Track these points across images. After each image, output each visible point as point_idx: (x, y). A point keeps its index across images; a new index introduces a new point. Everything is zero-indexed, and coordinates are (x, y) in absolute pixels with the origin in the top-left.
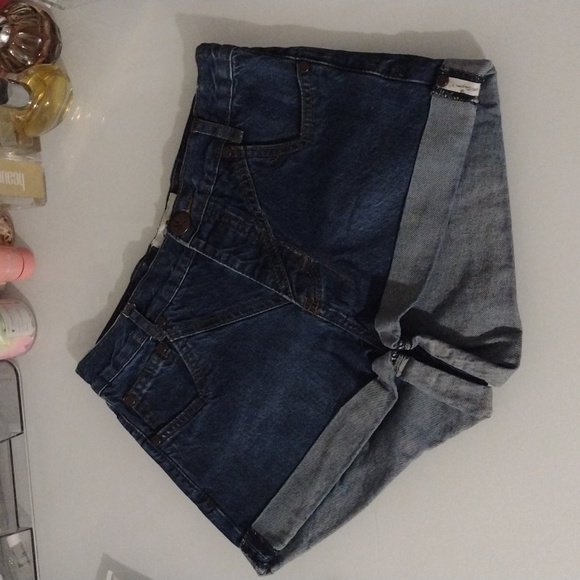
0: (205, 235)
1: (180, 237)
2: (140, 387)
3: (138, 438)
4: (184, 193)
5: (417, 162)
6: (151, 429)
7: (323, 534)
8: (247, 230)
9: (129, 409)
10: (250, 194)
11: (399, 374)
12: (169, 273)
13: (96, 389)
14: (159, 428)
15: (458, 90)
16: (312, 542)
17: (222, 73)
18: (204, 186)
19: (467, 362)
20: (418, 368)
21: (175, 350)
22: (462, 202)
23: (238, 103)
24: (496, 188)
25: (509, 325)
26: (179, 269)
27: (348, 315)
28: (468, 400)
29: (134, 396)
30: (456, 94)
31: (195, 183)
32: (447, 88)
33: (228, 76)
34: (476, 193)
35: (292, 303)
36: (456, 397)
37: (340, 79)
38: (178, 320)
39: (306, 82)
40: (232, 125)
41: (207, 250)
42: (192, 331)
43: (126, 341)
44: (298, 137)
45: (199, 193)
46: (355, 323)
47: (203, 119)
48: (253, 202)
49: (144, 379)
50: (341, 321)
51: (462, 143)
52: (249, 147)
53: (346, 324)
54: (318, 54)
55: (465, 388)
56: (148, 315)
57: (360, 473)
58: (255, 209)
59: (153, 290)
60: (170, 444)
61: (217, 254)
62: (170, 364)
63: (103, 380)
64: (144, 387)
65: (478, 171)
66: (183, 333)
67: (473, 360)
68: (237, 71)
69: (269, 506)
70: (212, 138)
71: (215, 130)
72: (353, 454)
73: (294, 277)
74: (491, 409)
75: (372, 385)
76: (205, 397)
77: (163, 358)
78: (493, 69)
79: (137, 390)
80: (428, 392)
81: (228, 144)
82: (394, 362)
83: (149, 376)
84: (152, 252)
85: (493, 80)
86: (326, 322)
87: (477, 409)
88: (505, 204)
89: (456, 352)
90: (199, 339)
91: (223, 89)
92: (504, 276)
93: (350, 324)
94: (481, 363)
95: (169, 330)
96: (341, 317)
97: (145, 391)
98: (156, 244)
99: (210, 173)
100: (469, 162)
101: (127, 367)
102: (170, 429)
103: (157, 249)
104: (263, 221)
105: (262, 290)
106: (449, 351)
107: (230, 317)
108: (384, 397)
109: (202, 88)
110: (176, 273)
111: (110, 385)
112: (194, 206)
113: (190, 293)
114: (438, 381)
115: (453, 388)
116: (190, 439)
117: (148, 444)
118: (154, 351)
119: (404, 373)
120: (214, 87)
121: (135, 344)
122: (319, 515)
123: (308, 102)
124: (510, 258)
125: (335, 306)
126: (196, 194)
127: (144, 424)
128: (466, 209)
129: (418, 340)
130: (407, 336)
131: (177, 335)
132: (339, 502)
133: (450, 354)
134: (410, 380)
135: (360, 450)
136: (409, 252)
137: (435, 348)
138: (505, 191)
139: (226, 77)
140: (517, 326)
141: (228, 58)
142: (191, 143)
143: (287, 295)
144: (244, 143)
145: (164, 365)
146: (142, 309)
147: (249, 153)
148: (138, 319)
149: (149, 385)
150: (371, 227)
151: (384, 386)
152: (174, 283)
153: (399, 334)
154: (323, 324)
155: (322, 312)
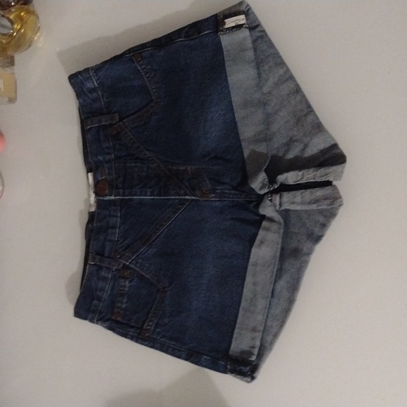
0: (120, 185)
1: (106, 195)
2: (119, 304)
3: (132, 338)
4: (97, 168)
5: (229, 78)
6: (138, 328)
7: (276, 336)
8: (145, 170)
9: (118, 322)
10: (138, 147)
11: (278, 207)
12: (108, 222)
13: (92, 321)
14: (143, 324)
15: (233, 25)
16: (272, 343)
17: (89, 85)
18: (108, 157)
19: (315, 173)
20: (287, 196)
21: (133, 269)
22: (266, 89)
23: (107, 98)
24: (281, 72)
25: (327, 145)
26: (114, 216)
27: (230, 190)
28: (325, 199)
29: (118, 312)
30: (233, 27)
31: (101, 158)
32: (226, 26)
33: (94, 85)
34: (270, 83)
35: (193, 200)
36: (316, 201)
37: (162, 53)
38: (127, 248)
39: (142, 65)
40: (108, 113)
41: (126, 193)
42: (137, 251)
43: (99, 279)
44: (152, 100)
45: (106, 163)
46: (237, 192)
47: (89, 117)
48: (141, 151)
49: (121, 299)
50: (227, 195)
51: (250, 54)
52: (125, 120)
53: (231, 196)
54: (143, 46)
55: (319, 192)
56: (106, 254)
57: (282, 284)
58: (145, 155)
59: (102, 238)
60: (154, 330)
61: (133, 193)
62: (133, 280)
63: (94, 312)
64: (122, 303)
65: (266, 67)
66: (133, 255)
67: (317, 171)
68: (98, 79)
69: (235, 336)
70: (99, 127)
71: (100, 121)
72: (273, 272)
73: (187, 183)
74: (341, 197)
75: (265, 224)
76: (164, 288)
77: (127, 278)
78: (248, 5)
79: (118, 308)
80: (298, 208)
81: (111, 125)
82: (271, 200)
83: (122, 295)
84: (92, 216)
85: (250, 11)
86: (218, 201)
87: (333, 202)
88: (291, 78)
89: (305, 171)
90: (144, 254)
91: (95, 95)
92: (310, 118)
93: (234, 194)
94: (322, 169)
95: (123, 257)
96: (227, 193)
97: (124, 306)
98: (93, 209)
99: (107, 148)
100: (259, 64)
101: (105, 296)
102: (151, 321)
103: (95, 212)
104: (153, 160)
105: (171, 202)
106: (300, 173)
107: (158, 229)
108: (274, 227)
109: (81, 101)
110: (112, 220)
111: (101, 312)
112: (107, 172)
113: (127, 227)
114: (302, 197)
115: (313, 197)
116: (166, 320)
117: (140, 338)
118: (120, 277)
119: (280, 205)
120: (88, 97)
121: (105, 279)
122: (269, 323)
123: (149, 77)
124: (309, 106)
125: (220, 188)
126: (105, 165)
127: (132, 327)
128: (269, 93)
129: (281, 178)
130: (272, 180)
131: (130, 258)
132: (276, 311)
133: (303, 175)
134: (286, 206)
135: (276, 268)
136: (247, 131)
137: (290, 177)
138: (288, 70)
139: (93, 87)
140: (333, 143)
141: (89, 74)
142: (89, 136)
143: (187, 195)
144: (121, 119)
145: (130, 282)
146: (100, 254)
147: (127, 124)
148: (100, 261)
149: (125, 300)
150: (219, 131)
151: (271, 220)
152: (114, 227)
153: (267, 180)
154: (217, 203)
155: (213, 195)
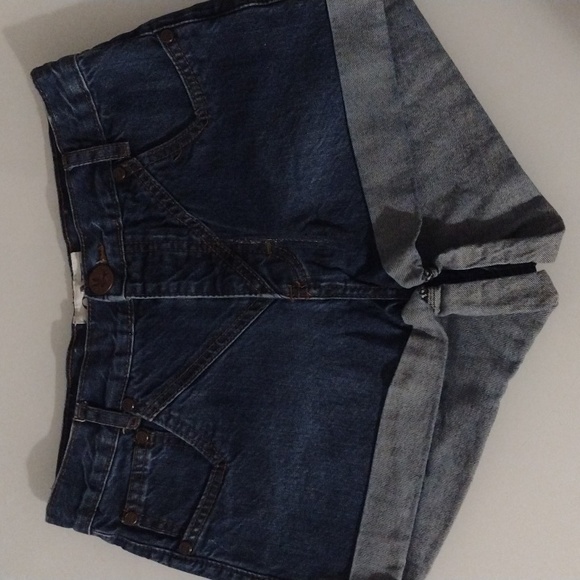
0: (136, 275)
1: (108, 294)
2: (136, 496)
3: (160, 559)
4: (89, 244)
5: (342, 77)
6: (172, 539)
7: (436, 545)
8: (185, 246)
9: (133, 530)
10: (169, 205)
11: (437, 312)
12: (113, 344)
13: (82, 529)
14: (182, 531)
16: (429, 559)
17: (73, 88)
18: (109, 224)
19: (506, 249)
20: (456, 293)
21: (159, 429)
22: (409, 98)
23: (106, 113)
24: (438, 66)
25: (525, 199)
26: (123, 332)
27: (345, 281)
28: (527, 296)
29: (133, 511)
31: (96, 225)
33: (83, 88)
34: (418, 85)
35: (276, 300)
36: (511, 299)
37: (215, 29)
38: (147, 393)
39: (176, 51)
40: (110, 141)
41: (149, 290)
42: (170, 395)
43: (94, 451)
44: (193, 117)
45: (107, 234)
46: (358, 285)
47: (72, 149)
48: (177, 211)
49: (136, 485)
50: (340, 291)
51: (381, 34)
52: (143, 155)
53: (348, 292)
54: (178, 16)
55: (516, 284)
56: (109, 405)
57: (445, 449)
58: (184, 218)
59: (101, 373)
60: (204, 543)
61: (163, 289)
62: (161, 449)
63: (87, 512)
64: (141, 493)
65: (410, 58)
66: (161, 404)
67: (512, 245)
68: (89, 78)
69: (358, 547)
70: (93, 167)
71: (93, 156)
72: (429, 429)
73: (265, 271)
74: (556, 293)
75: (412, 342)
76: (222, 463)
77: (149, 447)
79: (132, 502)
80: (477, 312)
81: (115, 164)
82: (425, 299)
83: (140, 479)
84: (79, 334)
86: (324, 301)
87: (543, 301)
88: (456, 77)
89: (488, 246)
90: (184, 400)
91: (83, 107)
92: (496, 148)
93: (352, 290)
94: (522, 242)
95: (142, 409)
96: (337, 287)
97: (143, 498)
98: (81, 320)
99: (109, 206)
100: (396, 52)
101: (107, 481)
102: (197, 525)
103: (84, 325)
104: (198, 227)
105: (233, 306)
106: (479, 250)
107: (209, 356)
108: (432, 348)
109: (56, 117)
110: (121, 340)
111: (99, 513)
112: (108, 251)
113: (149, 352)
114: (484, 293)
115: (505, 291)
116: (227, 523)
117: (176, 558)
118: (134, 445)
119: (442, 308)
120: (70, 110)
121: (106, 450)
122: (422, 522)
123: (188, 74)
124: (492, 129)
125: (327, 277)
126: (104, 237)
127: (161, 537)
128: (416, 105)
129: (444, 259)
130: (429, 263)
131: (155, 409)
132: (435, 499)
133: (484, 253)
134: (454, 310)
135: (434, 421)
136: (377, 174)
137: (461, 258)
138: (450, 63)
139: (80, 91)
140: (536, 195)
141: (74, 67)
142: (72, 185)
143: (266, 292)
144: (134, 154)
145: (154, 454)
146: (97, 402)
147: (146, 162)
148: (98, 416)
149: (145, 488)
150: (324, 174)
151: (423, 335)
152: (123, 353)
153: (420, 263)
154: (321, 306)
155: (314, 292)
